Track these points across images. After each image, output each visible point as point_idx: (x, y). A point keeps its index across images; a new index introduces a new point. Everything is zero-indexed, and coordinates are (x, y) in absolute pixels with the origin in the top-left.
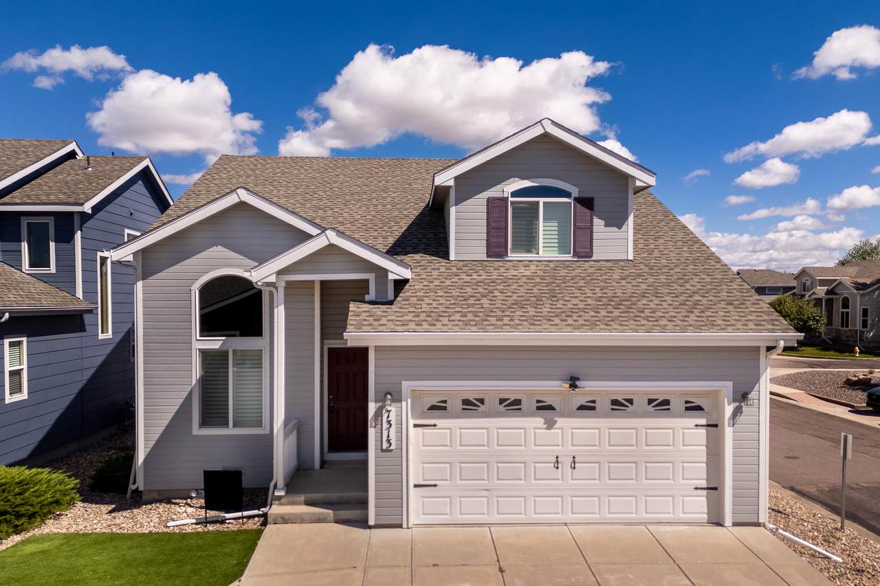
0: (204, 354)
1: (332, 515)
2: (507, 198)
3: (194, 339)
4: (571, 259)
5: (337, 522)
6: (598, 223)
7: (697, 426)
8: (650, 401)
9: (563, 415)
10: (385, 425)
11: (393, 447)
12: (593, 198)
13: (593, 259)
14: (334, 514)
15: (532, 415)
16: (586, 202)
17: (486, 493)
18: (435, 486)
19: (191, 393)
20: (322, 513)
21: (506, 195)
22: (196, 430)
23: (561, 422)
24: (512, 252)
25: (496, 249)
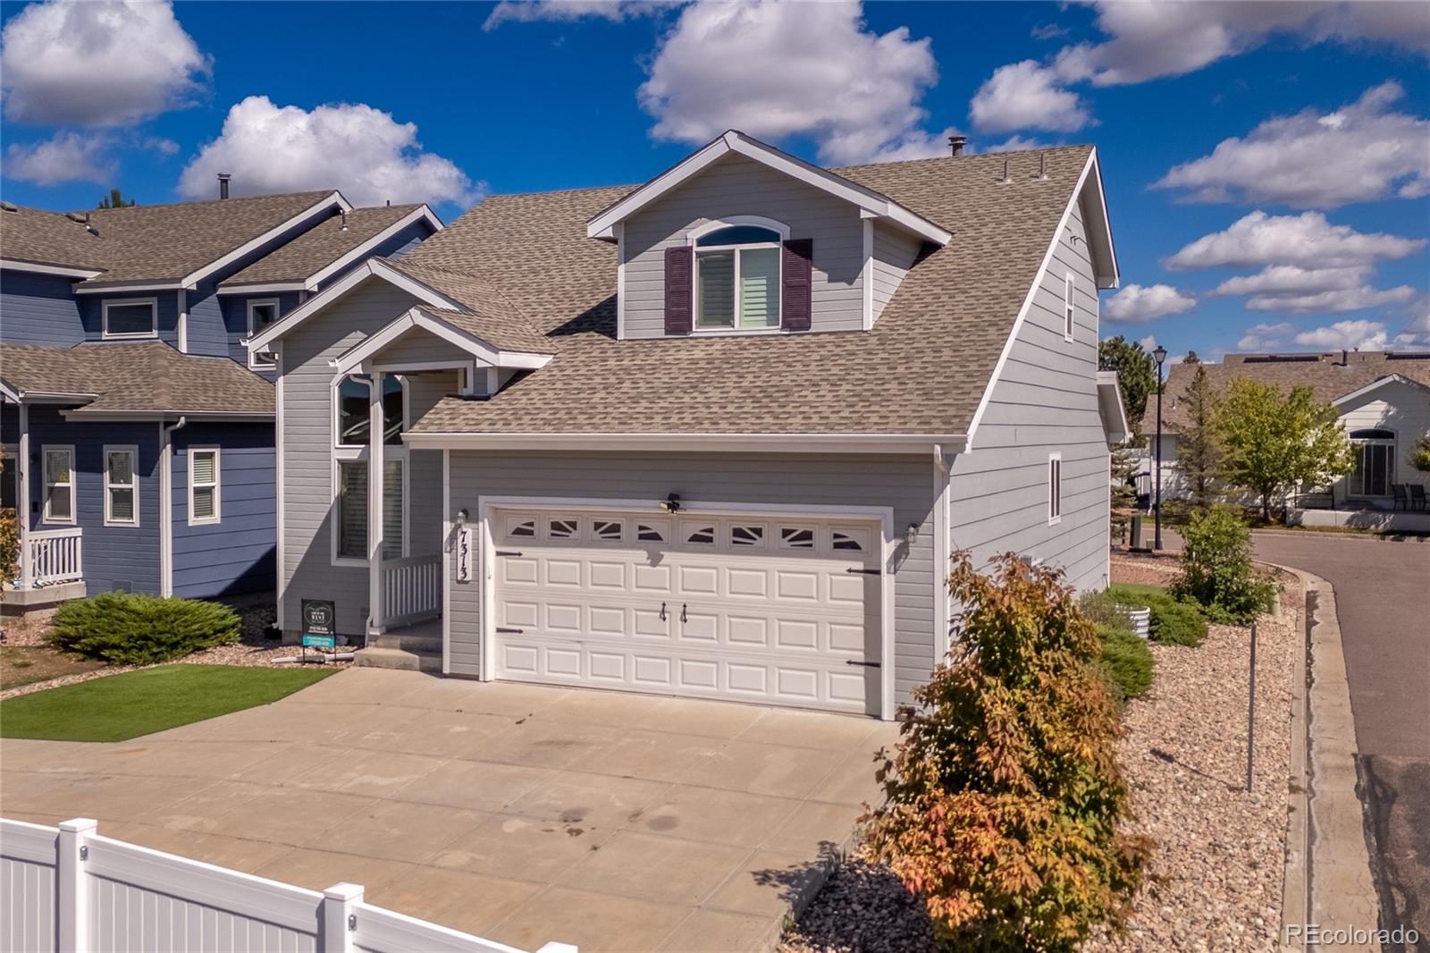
0: (344, 464)
1: (418, 661)
2: (691, 248)
3: (332, 448)
4: (779, 332)
5: (423, 670)
6: (818, 277)
7: (850, 571)
8: (786, 533)
9: (671, 549)
10: (460, 551)
11: (469, 578)
12: (810, 241)
13: (810, 331)
14: (421, 661)
15: (632, 547)
16: (801, 249)
17: (578, 646)
18: (520, 632)
19: (330, 512)
20: (408, 658)
21: (689, 245)
22: (335, 561)
23: (668, 557)
24: (700, 324)
25: (677, 322)
